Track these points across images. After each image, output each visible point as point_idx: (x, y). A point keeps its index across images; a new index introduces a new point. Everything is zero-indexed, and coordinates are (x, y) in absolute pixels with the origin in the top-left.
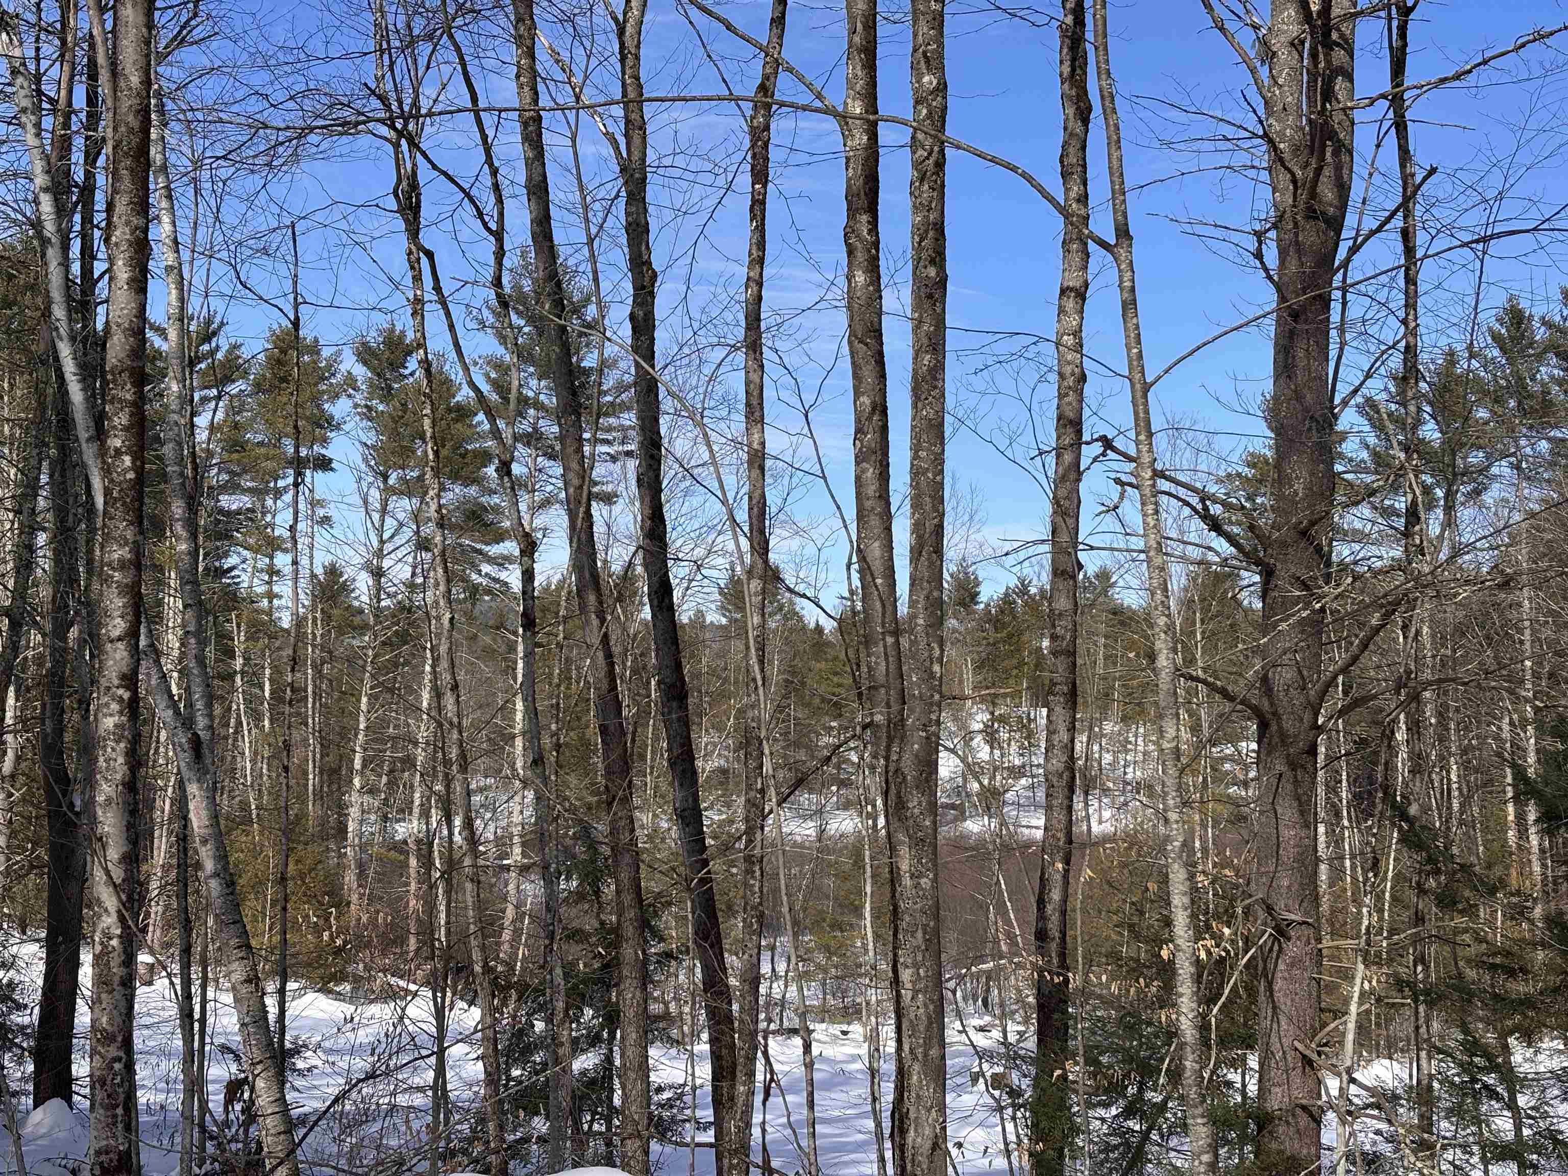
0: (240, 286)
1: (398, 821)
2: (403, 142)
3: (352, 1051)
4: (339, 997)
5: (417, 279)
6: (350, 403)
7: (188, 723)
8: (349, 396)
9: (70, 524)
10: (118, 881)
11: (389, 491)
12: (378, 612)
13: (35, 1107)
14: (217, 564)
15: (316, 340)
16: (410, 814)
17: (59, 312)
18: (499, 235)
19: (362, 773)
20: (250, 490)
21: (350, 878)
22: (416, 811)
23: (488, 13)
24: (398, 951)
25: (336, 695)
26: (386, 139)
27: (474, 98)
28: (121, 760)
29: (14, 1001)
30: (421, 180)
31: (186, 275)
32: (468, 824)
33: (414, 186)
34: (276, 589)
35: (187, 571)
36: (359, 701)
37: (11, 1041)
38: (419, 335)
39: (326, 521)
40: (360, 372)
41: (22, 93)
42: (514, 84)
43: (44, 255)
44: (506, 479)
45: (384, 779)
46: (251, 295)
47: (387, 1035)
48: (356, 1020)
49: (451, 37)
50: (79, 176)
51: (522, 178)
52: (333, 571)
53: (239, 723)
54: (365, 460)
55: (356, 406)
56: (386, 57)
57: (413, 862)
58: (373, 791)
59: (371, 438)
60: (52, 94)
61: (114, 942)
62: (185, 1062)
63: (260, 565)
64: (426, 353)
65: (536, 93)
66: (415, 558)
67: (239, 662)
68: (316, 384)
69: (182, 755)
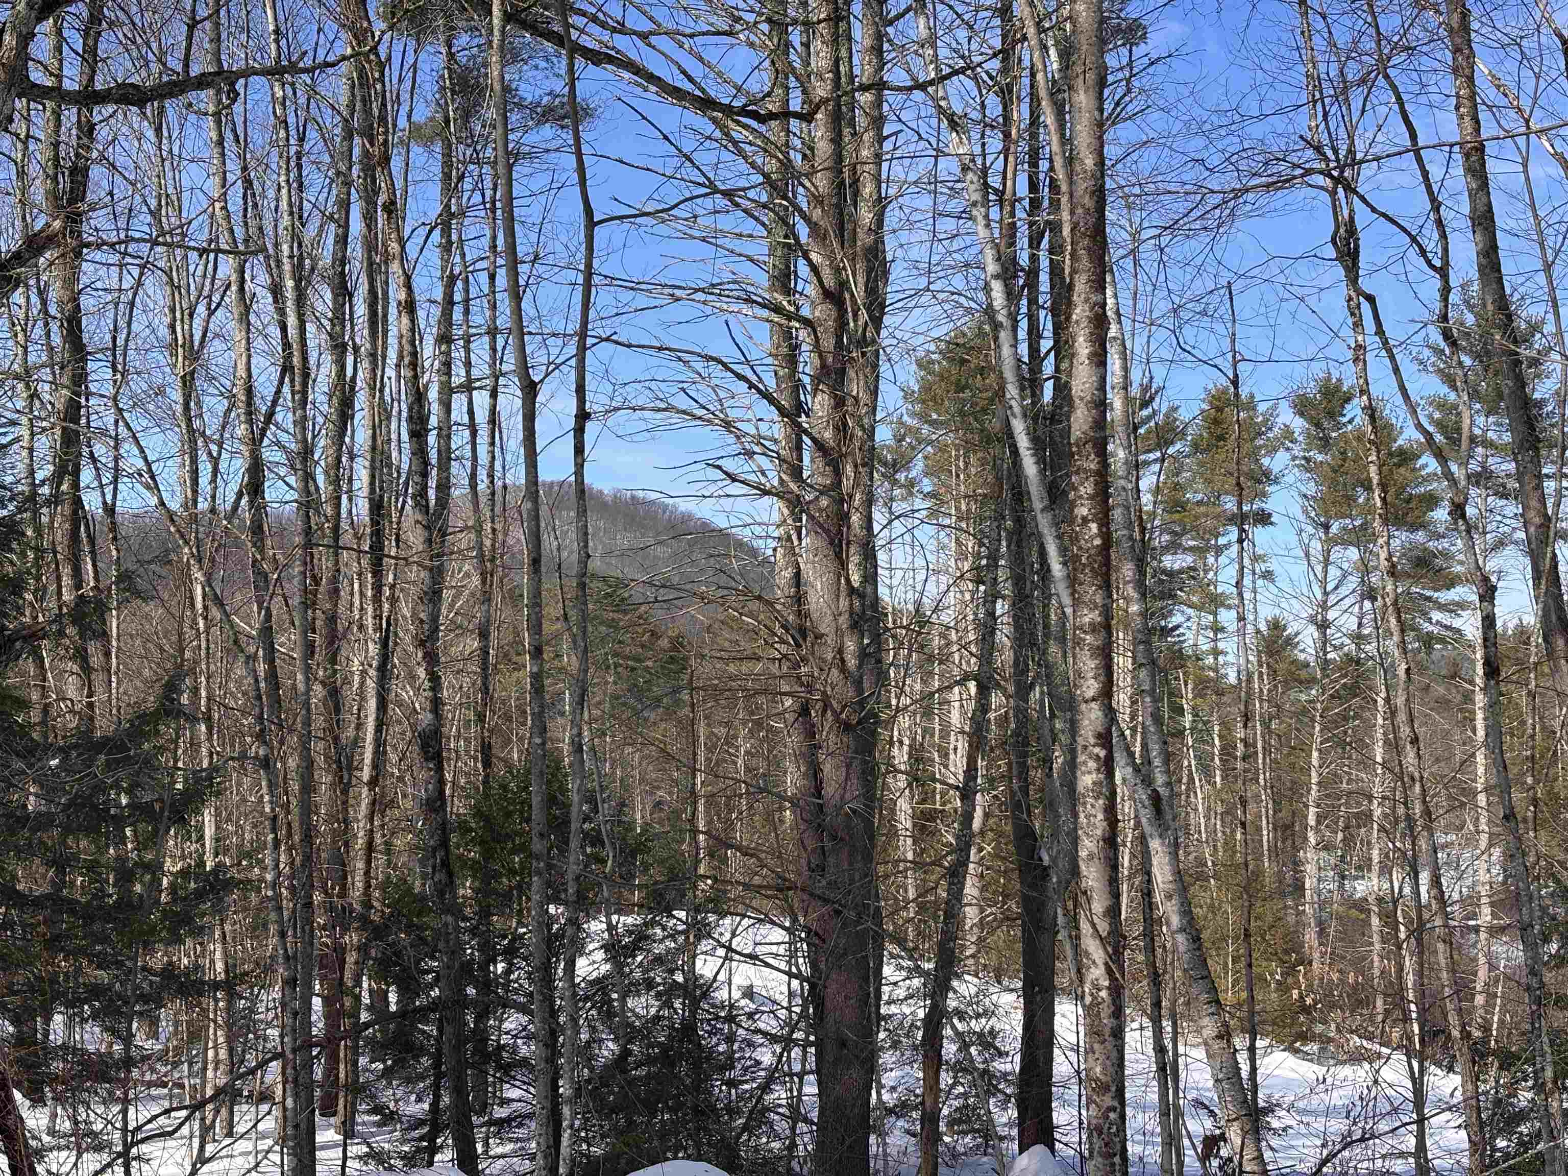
0: (1179, 350)
1: (1356, 878)
2: (1340, 190)
3: (1328, 1113)
4: (1307, 1057)
5: (1358, 325)
6: (1288, 456)
7: (1147, 781)
8: (1288, 449)
9: (1027, 591)
10: (1104, 934)
11: (1331, 542)
12: (1325, 664)
13: (1021, 1153)
14: (1163, 623)
15: (1252, 396)
16: (1369, 870)
17: (1012, 390)
18: (1443, 272)
19: (1317, 831)
20: (1191, 549)
21: (1310, 936)
22: (1376, 868)
23: (1425, 49)
24: (1365, 1012)
25: (1286, 751)
26: (1322, 188)
27: (1413, 136)
28: (1100, 816)
29: (996, 1049)
30: (1359, 224)
31: (1128, 344)
32: (1436, 882)
33: (1352, 231)
34: (1221, 645)
35: (1139, 631)
36: (1310, 756)
37: (995, 1087)
38: (1361, 381)
39: (1268, 575)
40: (1298, 424)
41: (972, 187)
42: (1453, 116)
43: (996, 338)
44: (1461, 522)
45: (1340, 835)
46: (1190, 358)
47: (1361, 1098)
48: (1329, 1081)
49: (1387, 77)
50: (1024, 259)
51: (1466, 209)
52: (1276, 626)
53: (1191, 780)
54: (1305, 512)
55: (1294, 458)
56: (1319, 105)
57: (1375, 921)
58: (1328, 847)
59: (1311, 489)
60: (997, 186)
61: (1104, 994)
62: (1161, 1115)
63: (1204, 622)
64: (1369, 399)
65: (1478, 122)
66: (1361, 608)
67: (1188, 718)
68: (1253, 440)
69: (1143, 812)
